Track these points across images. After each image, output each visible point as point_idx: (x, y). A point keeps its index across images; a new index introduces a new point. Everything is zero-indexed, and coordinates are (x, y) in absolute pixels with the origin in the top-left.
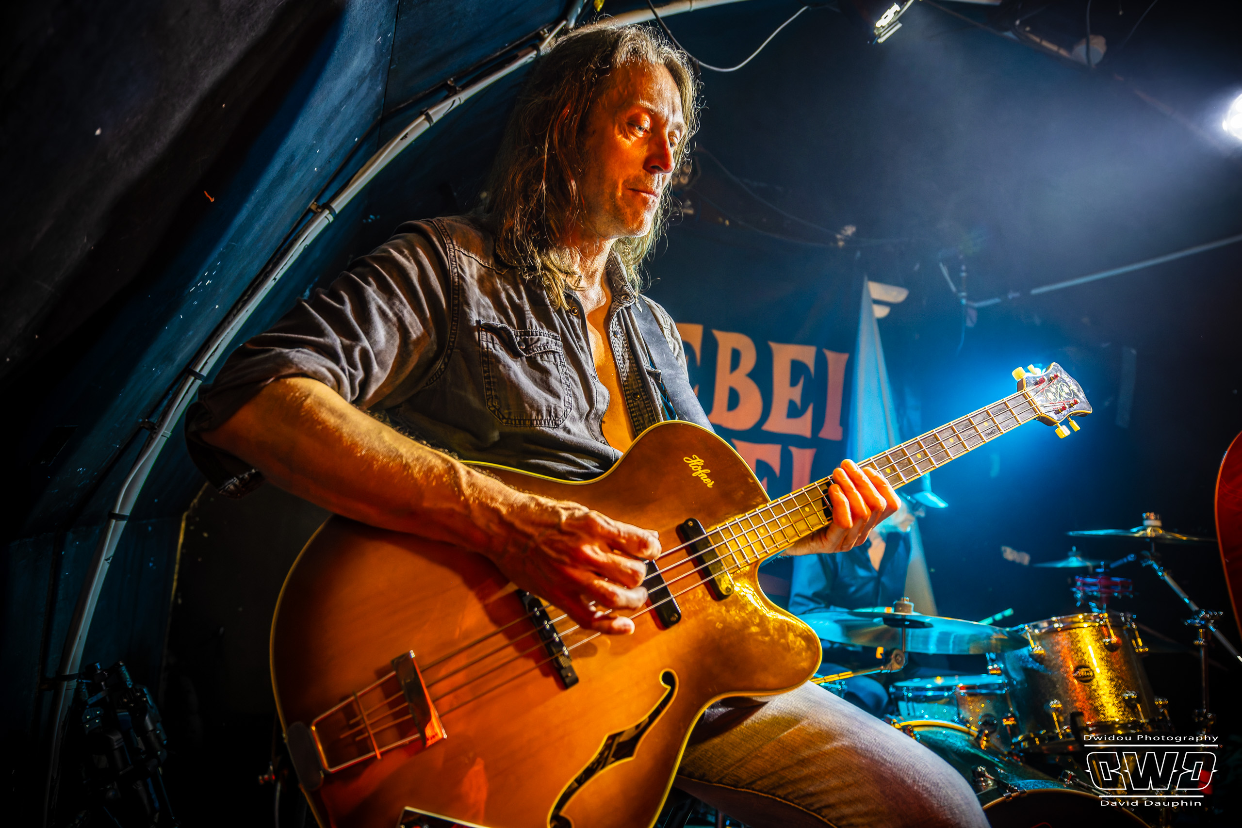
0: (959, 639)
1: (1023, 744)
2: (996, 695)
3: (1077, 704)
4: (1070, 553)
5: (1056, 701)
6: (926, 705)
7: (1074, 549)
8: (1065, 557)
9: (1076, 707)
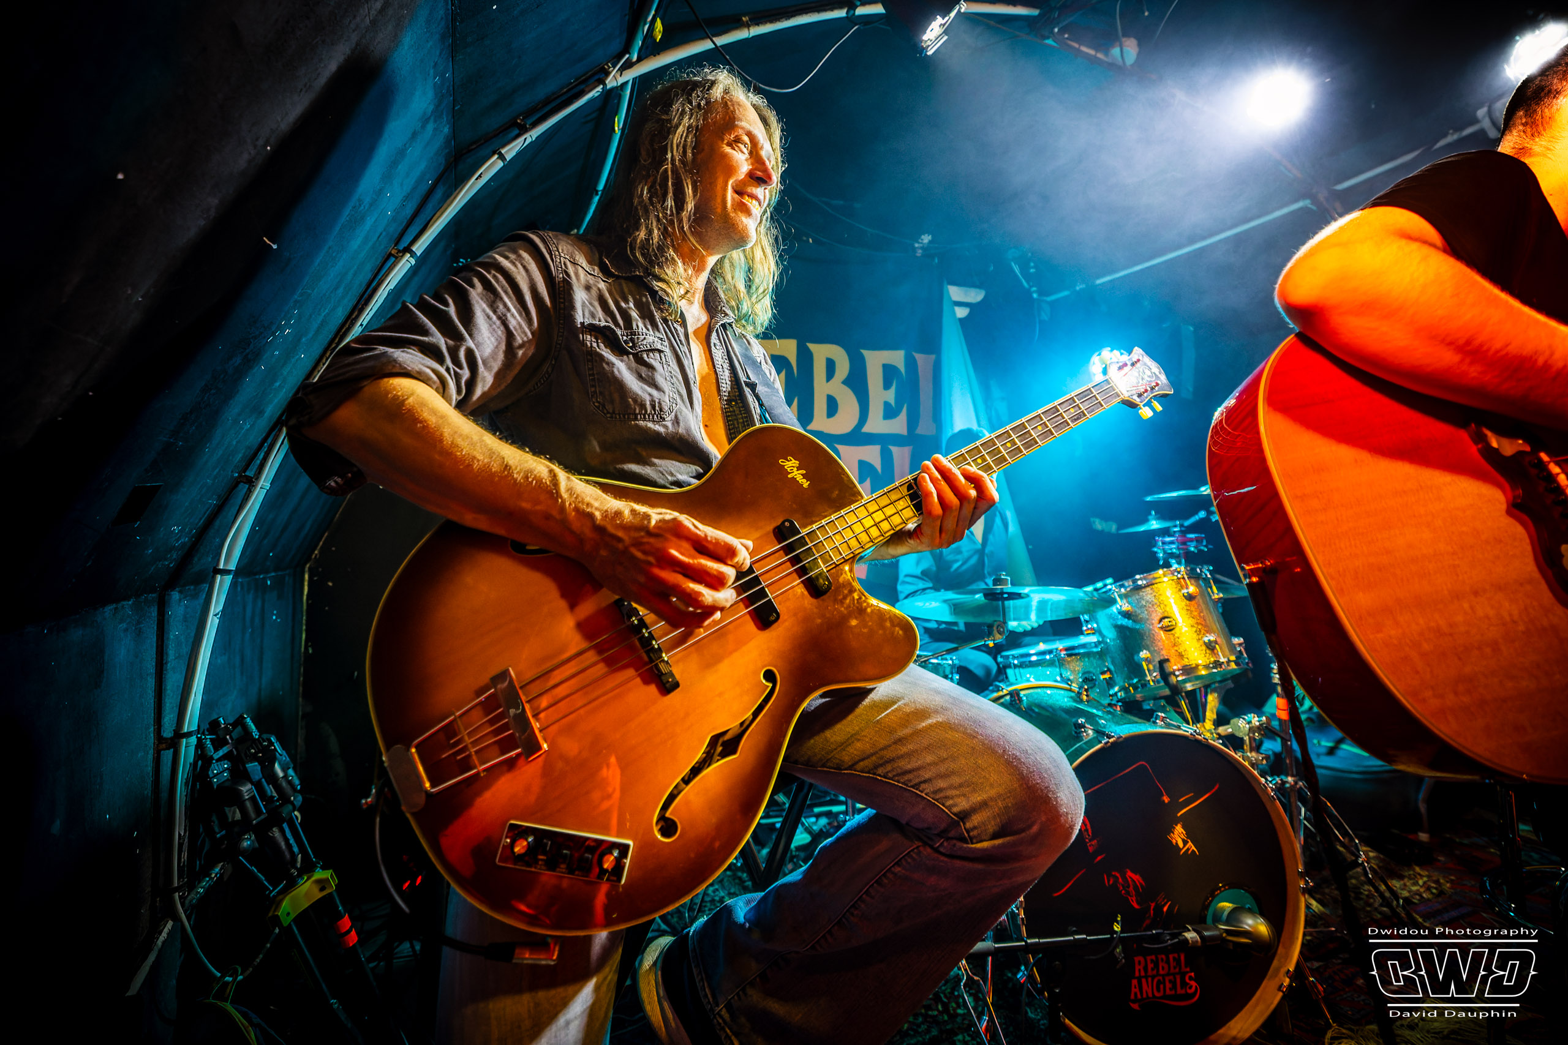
0: (1056, 605)
1: (1119, 694)
2: (1093, 653)
3: (1164, 652)
4: (1150, 517)
5: (1145, 651)
6: (1030, 669)
7: (1153, 513)
8: (1145, 521)
9: (1163, 655)
